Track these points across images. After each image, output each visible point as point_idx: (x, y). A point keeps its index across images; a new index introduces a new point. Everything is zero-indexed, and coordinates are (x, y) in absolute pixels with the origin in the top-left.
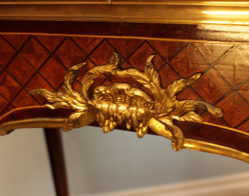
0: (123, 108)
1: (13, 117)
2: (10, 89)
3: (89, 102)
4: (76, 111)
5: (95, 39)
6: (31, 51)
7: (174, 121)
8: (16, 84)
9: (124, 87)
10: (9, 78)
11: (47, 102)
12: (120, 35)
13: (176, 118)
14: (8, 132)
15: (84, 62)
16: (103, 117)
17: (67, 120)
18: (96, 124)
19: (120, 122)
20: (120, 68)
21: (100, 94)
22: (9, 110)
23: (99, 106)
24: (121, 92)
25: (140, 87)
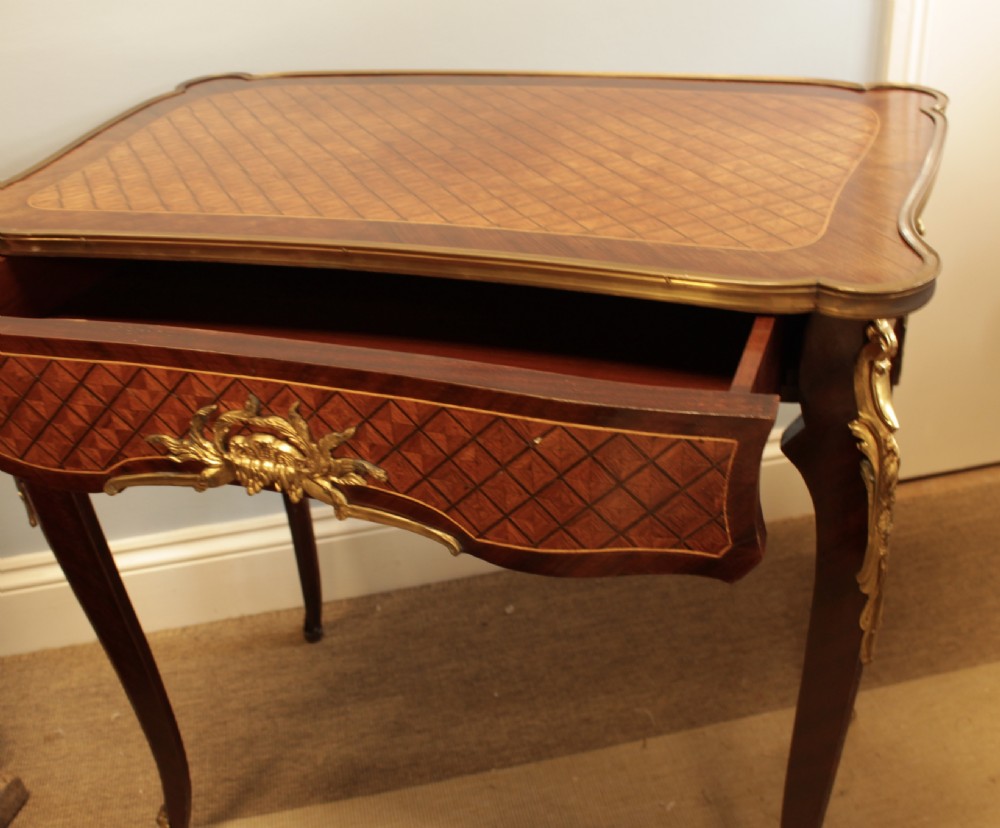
0: (268, 465)
1: (126, 470)
2: (118, 432)
3: (226, 456)
4: (209, 466)
5: (225, 378)
6: (143, 386)
7: (334, 484)
8: (126, 427)
9: (268, 439)
10: (116, 419)
11: (169, 452)
12: (254, 375)
13: (335, 479)
14: (120, 491)
15: (213, 403)
16: (244, 476)
17: (198, 476)
18: (237, 482)
19: (268, 483)
20: (259, 414)
21: (237, 447)
22: (118, 461)
23: (238, 461)
24: (263, 446)
25: (286, 440)
